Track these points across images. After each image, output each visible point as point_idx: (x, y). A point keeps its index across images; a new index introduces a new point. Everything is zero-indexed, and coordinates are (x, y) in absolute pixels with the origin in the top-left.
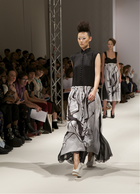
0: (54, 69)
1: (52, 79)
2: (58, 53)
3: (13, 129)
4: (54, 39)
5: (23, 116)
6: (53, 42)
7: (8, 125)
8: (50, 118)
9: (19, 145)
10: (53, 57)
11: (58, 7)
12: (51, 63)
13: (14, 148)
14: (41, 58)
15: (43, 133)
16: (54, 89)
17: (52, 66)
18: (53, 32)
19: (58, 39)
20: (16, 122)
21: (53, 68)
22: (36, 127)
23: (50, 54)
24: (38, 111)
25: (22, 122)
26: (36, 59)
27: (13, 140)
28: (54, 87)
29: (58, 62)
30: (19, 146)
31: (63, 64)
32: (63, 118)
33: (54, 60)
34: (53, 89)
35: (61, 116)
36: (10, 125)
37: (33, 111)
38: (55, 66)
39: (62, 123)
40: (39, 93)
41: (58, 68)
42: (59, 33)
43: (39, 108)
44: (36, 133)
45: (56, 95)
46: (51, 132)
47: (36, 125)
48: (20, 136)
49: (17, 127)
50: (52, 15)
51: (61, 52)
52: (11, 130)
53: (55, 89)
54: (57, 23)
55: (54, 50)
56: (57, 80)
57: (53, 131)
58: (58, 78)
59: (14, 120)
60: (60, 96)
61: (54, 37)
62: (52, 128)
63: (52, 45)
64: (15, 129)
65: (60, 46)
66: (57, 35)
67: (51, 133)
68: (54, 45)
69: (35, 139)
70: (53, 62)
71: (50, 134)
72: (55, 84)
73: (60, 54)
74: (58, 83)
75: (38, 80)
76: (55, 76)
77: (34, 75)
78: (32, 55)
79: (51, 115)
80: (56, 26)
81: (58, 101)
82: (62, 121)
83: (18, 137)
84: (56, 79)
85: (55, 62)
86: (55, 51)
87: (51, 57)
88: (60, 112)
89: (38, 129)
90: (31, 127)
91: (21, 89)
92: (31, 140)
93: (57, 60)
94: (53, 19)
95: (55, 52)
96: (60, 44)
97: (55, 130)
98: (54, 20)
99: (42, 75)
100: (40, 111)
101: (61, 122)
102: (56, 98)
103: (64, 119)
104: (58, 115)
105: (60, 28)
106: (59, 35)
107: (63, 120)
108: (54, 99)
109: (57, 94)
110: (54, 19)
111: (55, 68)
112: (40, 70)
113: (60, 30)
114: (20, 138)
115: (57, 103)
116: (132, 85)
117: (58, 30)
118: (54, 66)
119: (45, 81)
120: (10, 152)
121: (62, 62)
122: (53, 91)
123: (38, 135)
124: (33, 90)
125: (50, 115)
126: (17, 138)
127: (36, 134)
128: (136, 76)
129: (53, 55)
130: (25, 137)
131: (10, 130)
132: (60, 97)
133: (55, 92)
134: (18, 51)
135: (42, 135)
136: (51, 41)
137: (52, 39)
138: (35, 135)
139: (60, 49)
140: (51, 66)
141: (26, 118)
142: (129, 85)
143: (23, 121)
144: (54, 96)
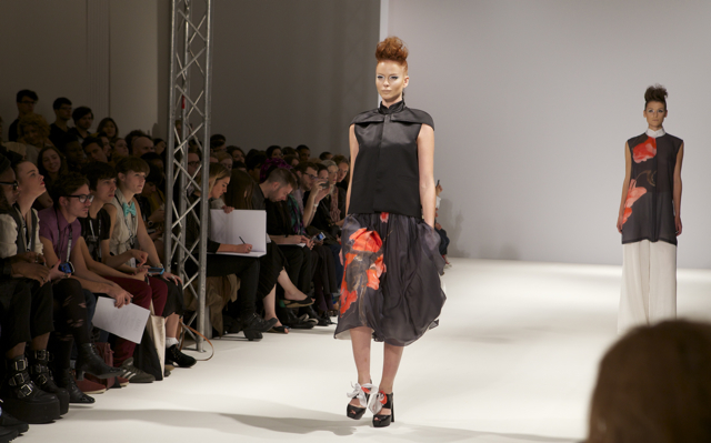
0: (181, 171)
1: (172, 204)
2: (196, 119)
3: (33, 362)
4: (184, 72)
5: (70, 321)
6: (182, 82)
7: (15, 348)
8: (160, 331)
9: (49, 415)
10: (178, 130)
12: (172, 152)
13: (30, 426)
14: (138, 133)
15: (132, 381)
16: (177, 235)
17: (175, 161)
18: (181, 51)
19: (196, 72)
20: (43, 341)
21: (176, 167)
22: (111, 358)
23: (168, 119)
24: (118, 305)
25: (65, 339)
27: (28, 399)
28: (176, 231)
30: (50, 421)
31: (211, 155)
32: (203, 333)
33: (182, 141)
34: (173, 235)
35: (195, 325)
36: (20, 349)
37: (104, 305)
38: (182, 162)
39: (197, 350)
42: (201, 52)
43: (123, 294)
44: (110, 377)
45: (182, 257)
46: (159, 378)
47: (112, 352)
48: (54, 387)
49: (45, 355)
51: (206, 114)
52: (25, 365)
53: (182, 235)
54: (195, 21)
55: (183, 107)
56: (188, 207)
57: (167, 373)
59: (35, 333)
60: (197, 259)
61: (183, 66)
62: (166, 363)
63: (178, 92)
64: (37, 362)
65: (204, 94)
66: (195, 59)
67: (161, 379)
68: (184, 92)
69: (105, 399)
70: (176, 145)
71: (156, 383)
72: (181, 221)
73: (204, 120)
74: (189, 216)
75: (127, 205)
76: (183, 194)
78: (110, 123)
79: (164, 321)
80: (192, 31)
81: (190, 278)
82: (197, 341)
83: (46, 389)
84: (183, 203)
85: (183, 146)
86: (185, 110)
87: (173, 130)
88: (194, 312)
90: (98, 357)
91: (67, 230)
92: (91, 401)
93: (192, 142)
94: (183, 7)
95: (184, 113)
96: (204, 88)
97: (178, 373)
98: (185, 11)
100: (126, 303)
101: (194, 346)
102: (182, 266)
103: (205, 335)
104: (186, 322)
105: (205, 36)
106: (202, 59)
107: (202, 338)
109: (185, 254)
110: (185, 7)
111: (182, 166)
113: (206, 42)
114: (53, 392)
115: (185, 282)
117: (199, 44)
118: (179, 161)
120: (18, 439)
121: (206, 149)
122: (174, 241)
123: (116, 385)
125: (160, 322)
126: (42, 392)
127: (111, 382)
129: (178, 123)
130: (71, 391)
131: (20, 365)
132: (197, 263)
133: (178, 246)
134: (60, 103)
135: (130, 386)
136: (174, 77)
137: (179, 70)
138: (104, 384)
139: (202, 104)
140: (171, 161)
141: (78, 325)
143: (68, 338)
144: (176, 257)
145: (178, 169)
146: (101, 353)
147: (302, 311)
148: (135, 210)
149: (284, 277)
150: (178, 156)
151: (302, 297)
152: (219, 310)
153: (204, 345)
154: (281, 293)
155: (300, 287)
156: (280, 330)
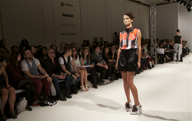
1: (152, 47)
2: (154, 37)
4: (152, 31)
6: (152, 32)
11: (154, 17)
12: (151, 41)
18: (152, 28)
19: (154, 31)
26: (144, 39)
28: (152, 51)
29: (154, 40)
35: (155, 62)
40: (146, 53)
41: (154, 43)
44: (145, 69)
50: (151, 21)
51: (156, 36)
53: (153, 51)
54: (153, 24)
55: (152, 35)
58: (154, 47)
60: (155, 54)
65: (155, 33)
67: (151, 69)
68: (152, 33)
69: (145, 71)
72: (153, 49)
74: (154, 49)
77: (144, 46)
79: (151, 62)
81: (154, 56)
82: (156, 64)
84: (153, 47)
85: (153, 40)
87: (151, 38)
89: (146, 67)
93: (154, 39)
94: (152, 23)
97: (153, 68)
99: (147, 45)
104: (154, 62)
106: (155, 29)
108: (152, 55)
111: (153, 43)
112: (146, 44)
116: (187, 50)
117: (154, 27)
119: (149, 48)
121: (156, 40)
123: (146, 70)
124: (144, 52)
128: (189, 46)
135: (148, 70)
138: (145, 70)
140: (151, 42)
142: (186, 49)
144: (152, 54)
145: (152, 43)
146: (144, 66)
147: (169, 60)
148: (146, 48)
149: (167, 56)
150: (152, 41)
151: (169, 58)
152: (158, 60)
153: (156, 65)
154: (166, 58)
155: (169, 57)
156: (166, 63)
